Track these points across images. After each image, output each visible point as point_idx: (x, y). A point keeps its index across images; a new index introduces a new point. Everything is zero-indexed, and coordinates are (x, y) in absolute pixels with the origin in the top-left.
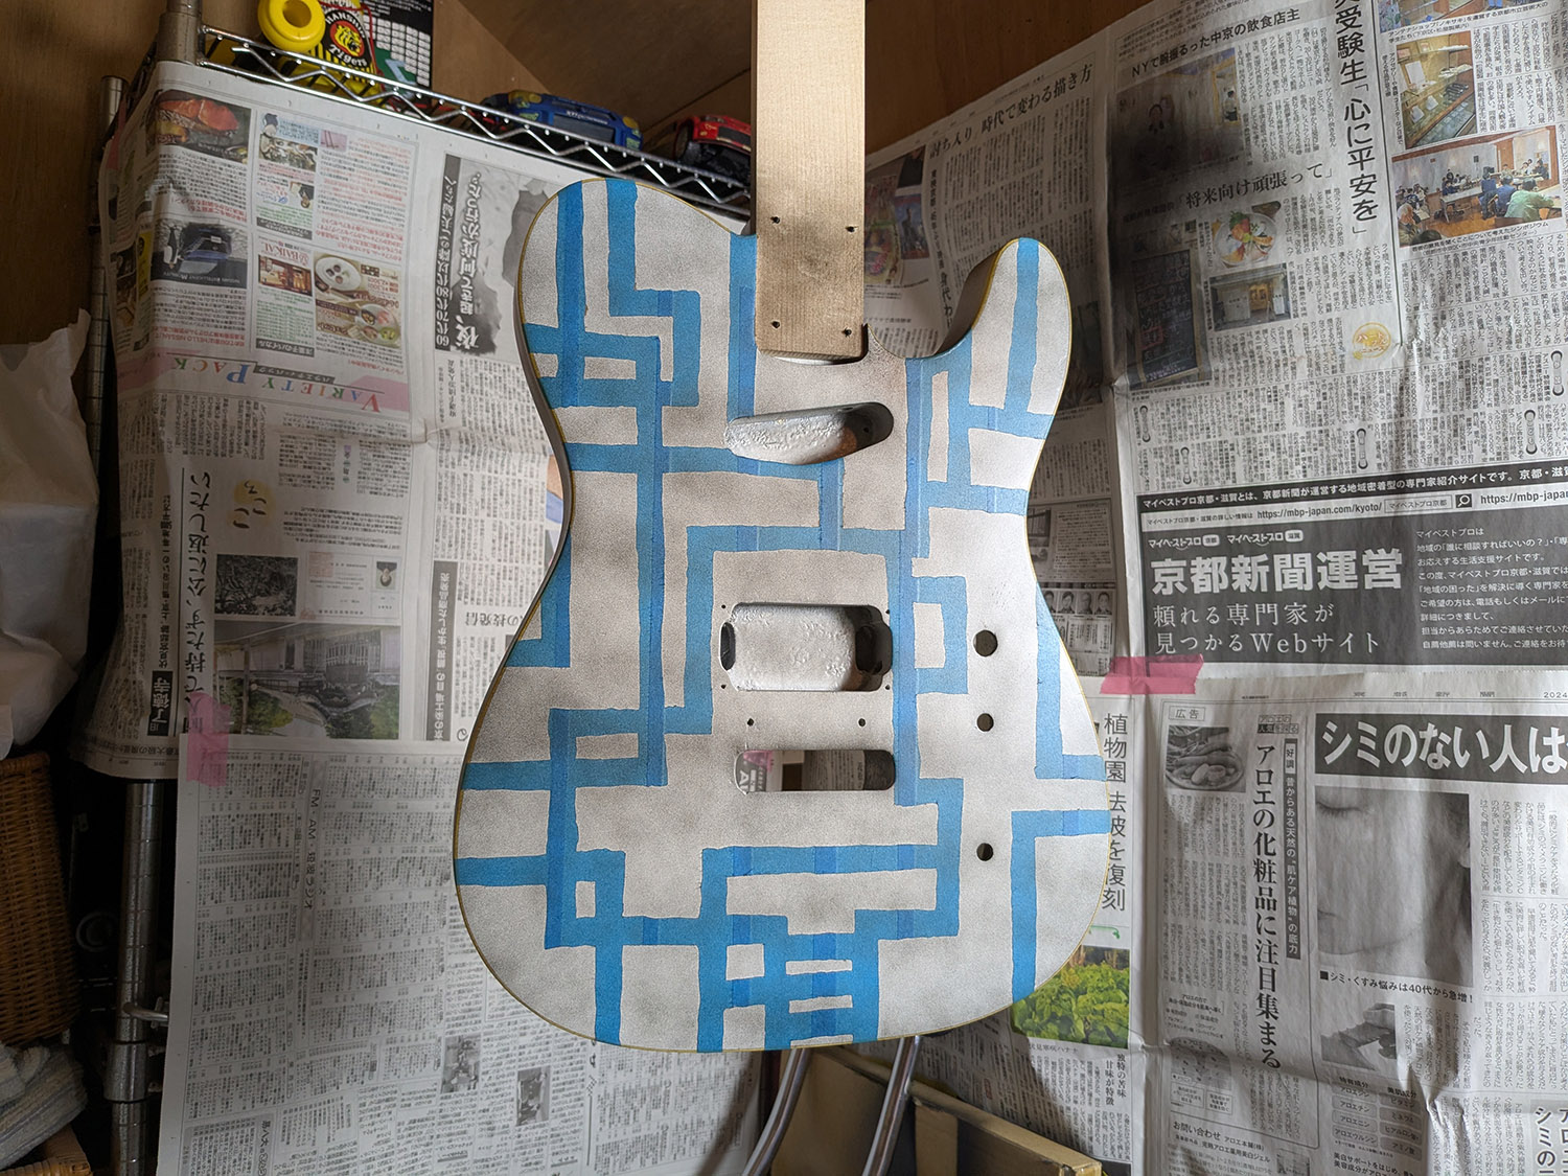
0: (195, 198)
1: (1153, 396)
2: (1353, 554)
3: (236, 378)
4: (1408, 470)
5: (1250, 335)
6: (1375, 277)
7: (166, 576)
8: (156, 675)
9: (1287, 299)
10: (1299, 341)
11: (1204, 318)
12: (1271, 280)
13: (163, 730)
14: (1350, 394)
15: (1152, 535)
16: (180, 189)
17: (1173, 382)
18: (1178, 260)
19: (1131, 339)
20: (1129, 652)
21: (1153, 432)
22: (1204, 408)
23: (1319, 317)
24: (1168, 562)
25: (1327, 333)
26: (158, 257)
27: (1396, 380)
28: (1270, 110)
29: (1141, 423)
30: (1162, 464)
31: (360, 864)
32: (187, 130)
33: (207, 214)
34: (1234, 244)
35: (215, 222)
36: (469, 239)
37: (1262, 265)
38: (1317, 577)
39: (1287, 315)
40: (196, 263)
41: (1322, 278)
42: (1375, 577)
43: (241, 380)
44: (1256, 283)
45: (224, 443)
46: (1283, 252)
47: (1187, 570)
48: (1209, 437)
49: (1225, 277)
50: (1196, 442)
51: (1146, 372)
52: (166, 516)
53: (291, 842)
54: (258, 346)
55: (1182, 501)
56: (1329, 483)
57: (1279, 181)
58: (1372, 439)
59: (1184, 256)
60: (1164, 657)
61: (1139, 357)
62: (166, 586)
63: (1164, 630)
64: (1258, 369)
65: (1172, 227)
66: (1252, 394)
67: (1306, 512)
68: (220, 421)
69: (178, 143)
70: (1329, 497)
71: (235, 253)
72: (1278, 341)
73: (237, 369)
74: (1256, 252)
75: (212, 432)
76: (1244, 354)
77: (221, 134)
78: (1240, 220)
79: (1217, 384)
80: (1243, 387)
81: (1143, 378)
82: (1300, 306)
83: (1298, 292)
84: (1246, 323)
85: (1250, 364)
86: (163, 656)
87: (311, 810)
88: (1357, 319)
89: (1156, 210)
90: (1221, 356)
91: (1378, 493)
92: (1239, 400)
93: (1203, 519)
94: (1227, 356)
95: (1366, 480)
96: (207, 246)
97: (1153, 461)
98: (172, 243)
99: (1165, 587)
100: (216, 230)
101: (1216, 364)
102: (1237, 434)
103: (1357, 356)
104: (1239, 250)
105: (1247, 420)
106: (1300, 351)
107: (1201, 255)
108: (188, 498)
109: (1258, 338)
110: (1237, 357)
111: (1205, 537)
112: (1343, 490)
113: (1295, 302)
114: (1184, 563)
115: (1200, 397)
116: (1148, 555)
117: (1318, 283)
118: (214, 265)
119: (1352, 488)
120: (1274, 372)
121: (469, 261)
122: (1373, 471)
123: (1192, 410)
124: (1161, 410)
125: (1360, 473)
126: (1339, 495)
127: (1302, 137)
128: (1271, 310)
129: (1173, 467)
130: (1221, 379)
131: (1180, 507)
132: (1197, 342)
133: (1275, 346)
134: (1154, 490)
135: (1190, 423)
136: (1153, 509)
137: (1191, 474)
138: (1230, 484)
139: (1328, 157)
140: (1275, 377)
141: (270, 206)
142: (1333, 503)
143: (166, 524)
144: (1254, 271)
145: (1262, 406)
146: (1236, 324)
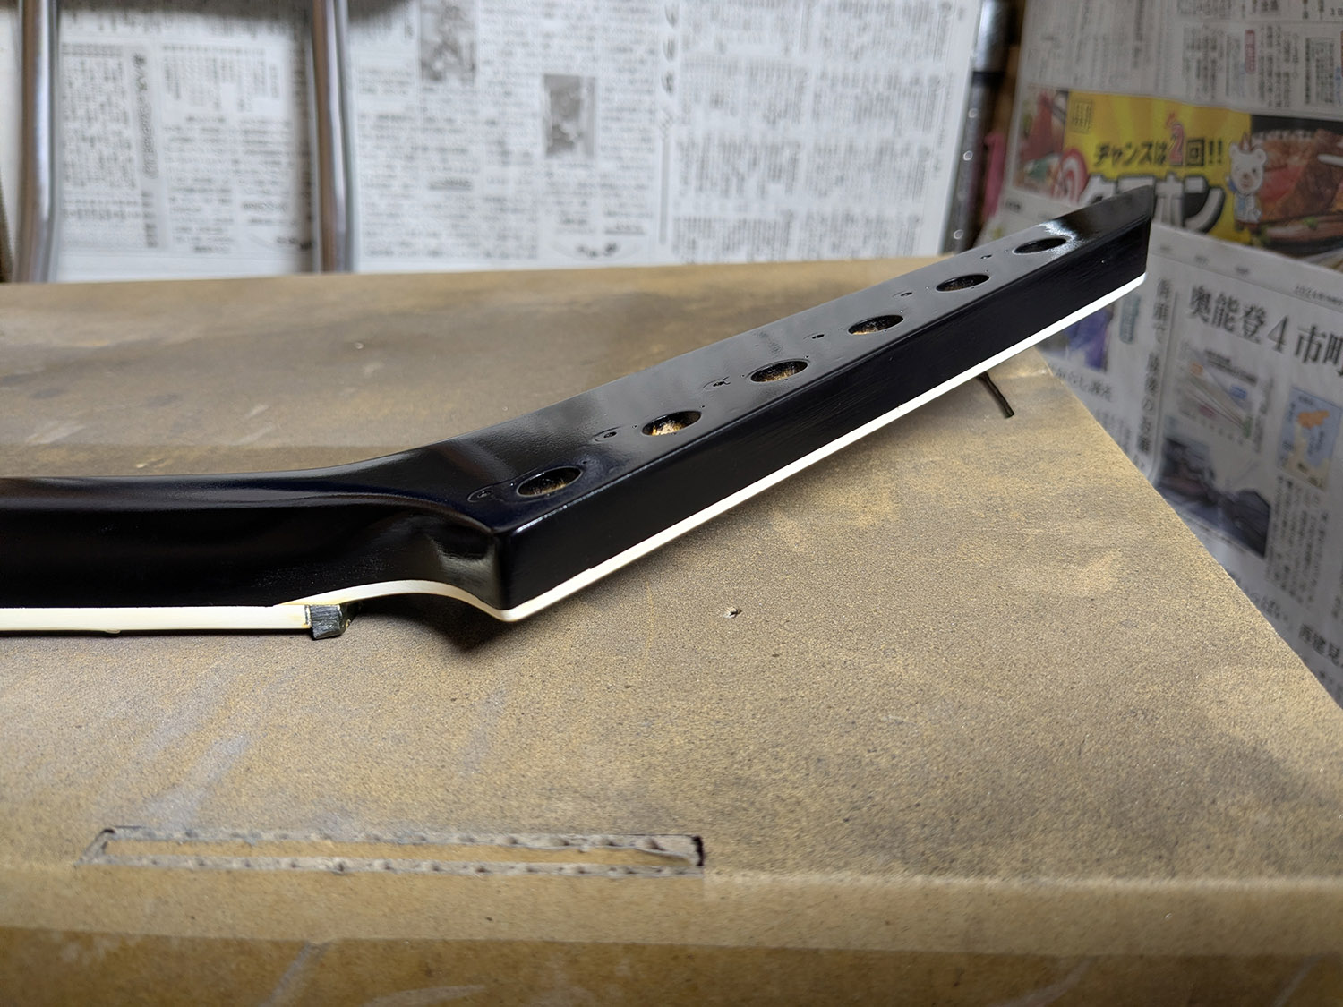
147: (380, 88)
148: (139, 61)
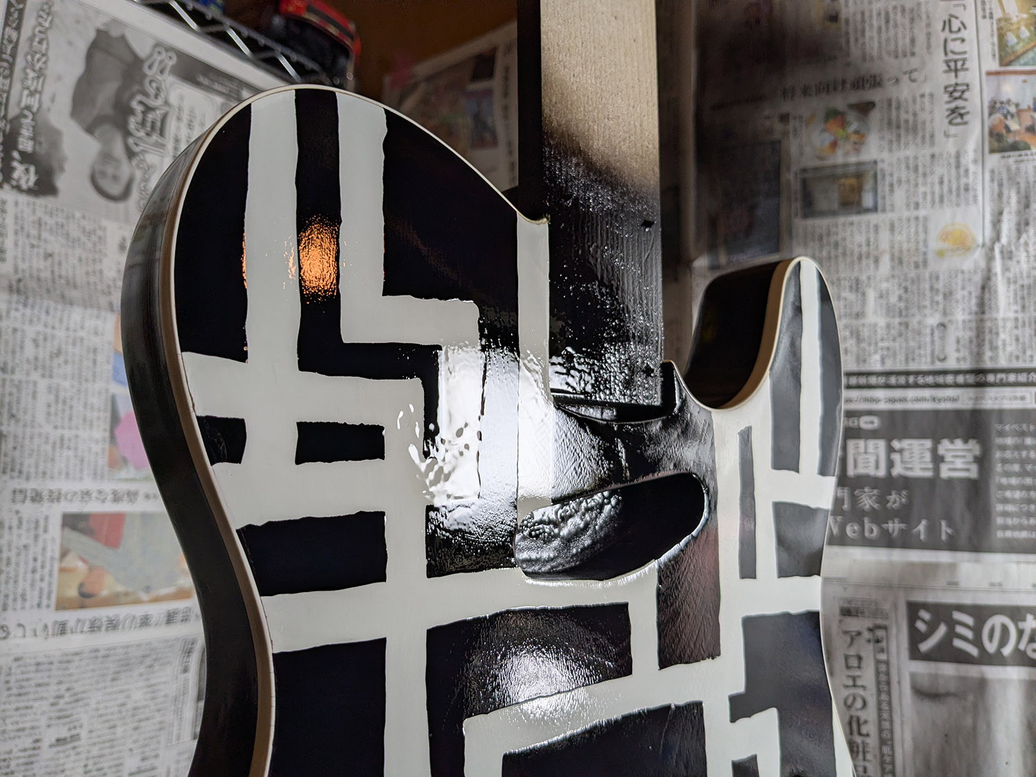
2: (928, 443)
4: (989, 365)
5: (836, 225)
6: (963, 181)
9: (876, 194)
10: (885, 236)
11: (791, 207)
12: (861, 177)
14: (932, 288)
18: (769, 149)
19: (713, 223)
23: (906, 214)
25: (913, 230)
27: (978, 279)
28: (871, 17)
34: (828, 138)
36: (34, 71)
37: (853, 160)
38: (891, 464)
39: (875, 209)
41: (912, 176)
42: (951, 466)
44: (846, 177)
46: (875, 149)
49: (816, 169)
51: (727, 255)
56: (907, 373)
57: (875, 82)
58: (953, 334)
59: (776, 147)
61: (720, 239)
64: (840, 259)
65: (765, 119)
67: (882, 399)
70: (907, 386)
72: (865, 235)
74: (849, 147)
76: (829, 244)
78: (834, 115)
81: (723, 259)
82: (888, 202)
83: (887, 189)
84: (833, 213)
85: (832, 254)
88: (943, 218)
90: (805, 244)
91: (957, 385)
94: (811, 244)
95: (944, 373)
103: (941, 254)
104: (831, 143)
106: (884, 244)
107: (793, 146)
109: (844, 229)
110: (821, 247)
112: (921, 380)
113: (884, 198)
117: (908, 181)
119: (930, 379)
120: (856, 264)
121: (32, 94)
122: (952, 364)
125: (939, 366)
126: (916, 386)
127: (900, 43)
128: (859, 203)
132: (783, 229)
133: (860, 238)
139: (923, 63)
140: (857, 268)
142: (911, 393)
144: (845, 165)
146: (823, 214)
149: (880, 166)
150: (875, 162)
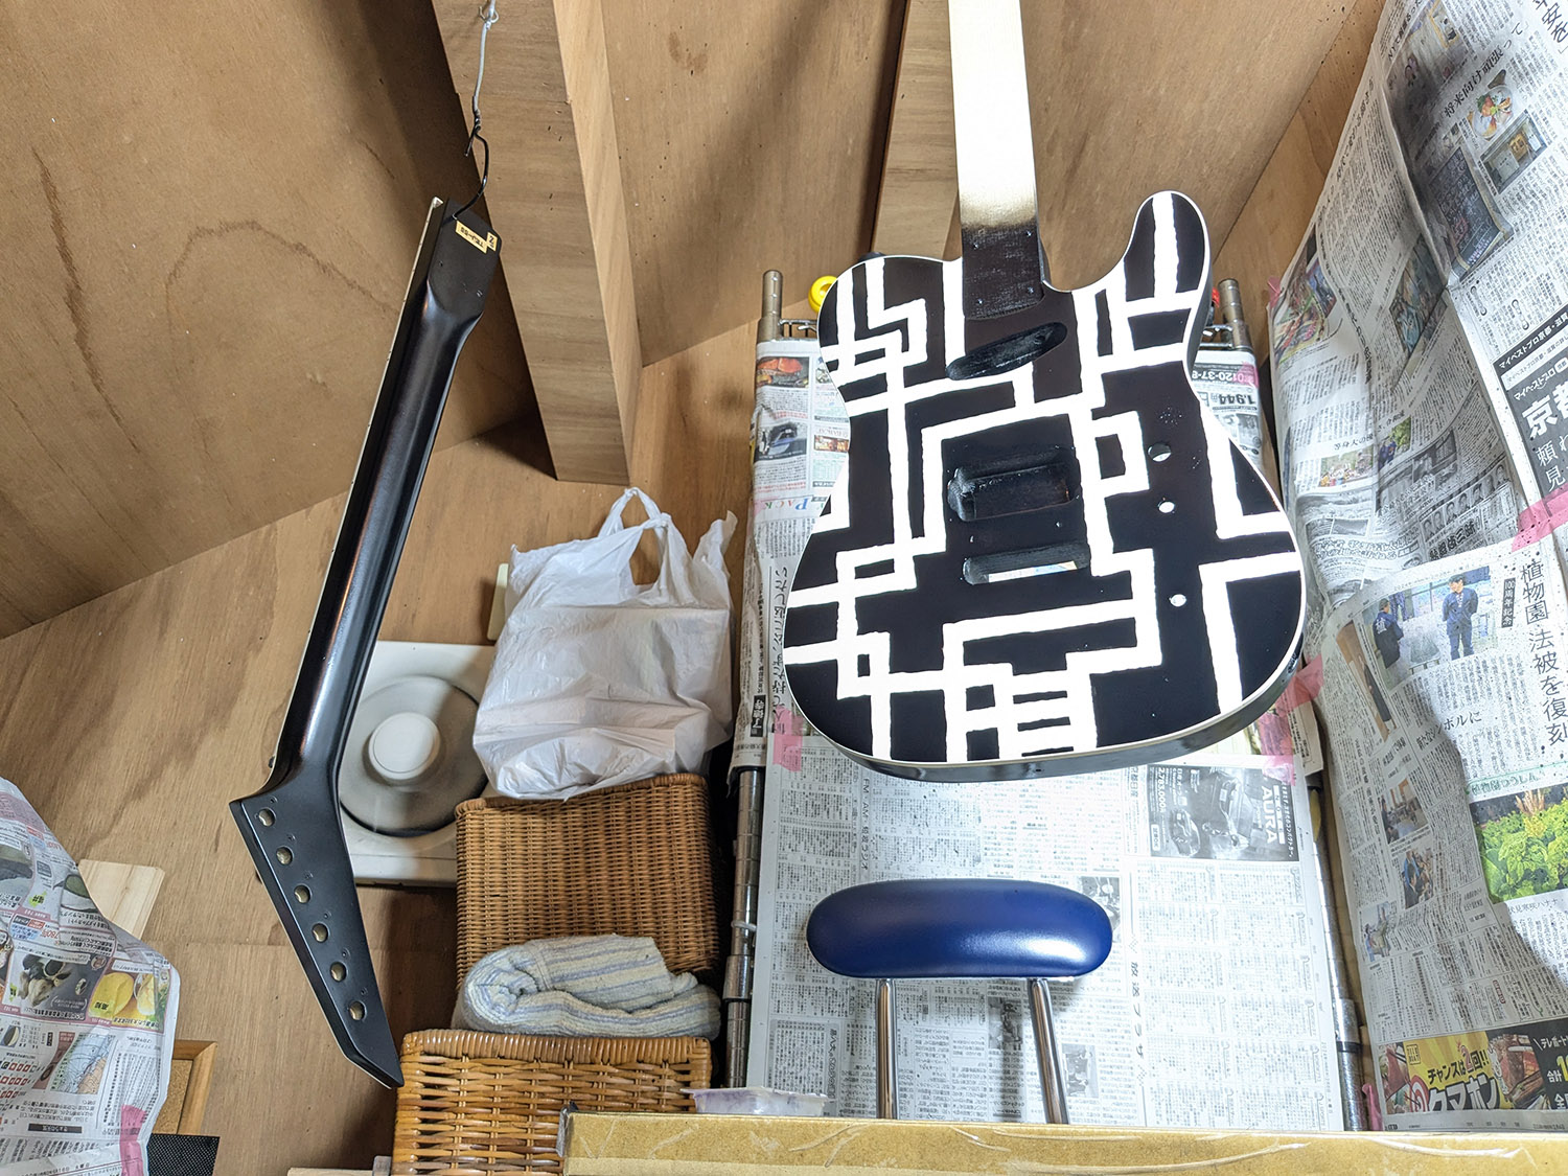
0: (775, 411)
1: (1476, 276)
3: (801, 507)
5: (1525, 179)
7: (761, 635)
8: (756, 698)
9: (1538, 135)
10: (1561, 159)
11: (1487, 191)
12: (1522, 128)
13: (759, 733)
15: (1516, 389)
16: (768, 409)
17: (1488, 255)
18: (1456, 160)
19: (1448, 242)
20: (1527, 503)
21: (1486, 304)
22: (1515, 259)
24: (1536, 405)
26: (757, 449)
28: (1473, 13)
29: (1475, 302)
30: (1503, 325)
31: (904, 841)
32: (772, 377)
33: (784, 418)
34: (1487, 120)
35: (787, 422)
37: (1511, 122)
39: (1543, 146)
40: (778, 448)
41: (1555, 100)
43: (804, 508)
44: (1513, 138)
45: (794, 547)
46: (1523, 101)
47: (1553, 405)
48: (1528, 280)
49: (1490, 149)
50: (1519, 291)
51: (1465, 258)
52: (761, 597)
53: (850, 818)
54: (814, 486)
55: (1527, 347)
57: (1497, 55)
59: (1458, 155)
60: (1557, 490)
61: (1456, 250)
62: (761, 641)
63: (1550, 467)
64: (1544, 202)
65: (1444, 140)
66: (1546, 225)
68: (792, 534)
69: (767, 384)
71: (800, 435)
72: (1546, 169)
73: (802, 501)
74: (1503, 115)
75: (787, 541)
76: (1527, 197)
77: (793, 374)
78: (1483, 101)
79: (1518, 234)
80: (1538, 223)
81: (1465, 266)
82: (1550, 133)
83: (1543, 124)
84: (1518, 172)
85: (1537, 203)
86: (760, 686)
87: (864, 795)
89: (1431, 137)
90: (1512, 210)
92: (1538, 236)
93: (1549, 351)
94: (1515, 207)
96: (784, 436)
97: (1494, 327)
98: (764, 439)
99: (1539, 428)
100: (789, 426)
101: (1512, 220)
102: (1547, 263)
104: (1491, 122)
105: (1550, 247)
107: (1469, 145)
108: (774, 584)
109: (1531, 178)
110: (1524, 203)
111: (1556, 366)
113: (1545, 132)
114: (1548, 398)
115: (1510, 253)
116: (1517, 407)
117: (1554, 107)
118: (787, 446)
120: (1556, 197)
123: (1508, 267)
124: (1485, 282)
127: (1500, 15)
128: (1531, 150)
129: (1511, 323)
130: (1520, 228)
131: (1529, 352)
132: (1491, 211)
133: (1545, 176)
134: (1503, 352)
135: (1509, 278)
136: (1509, 367)
137: (1527, 319)
138: (1558, 308)
139: (1521, 15)
140: (1557, 200)
141: (822, 409)
143: (760, 602)
144: (1508, 130)
145: (1557, 228)
146: (1511, 178)
147: (964, 1051)
148: (834, 1033)
149: (1530, 112)
150: (1526, 112)
